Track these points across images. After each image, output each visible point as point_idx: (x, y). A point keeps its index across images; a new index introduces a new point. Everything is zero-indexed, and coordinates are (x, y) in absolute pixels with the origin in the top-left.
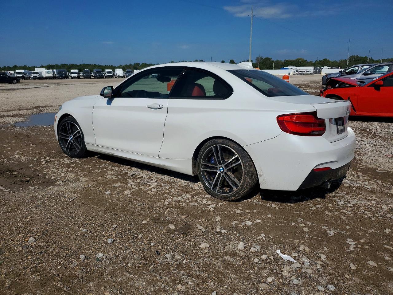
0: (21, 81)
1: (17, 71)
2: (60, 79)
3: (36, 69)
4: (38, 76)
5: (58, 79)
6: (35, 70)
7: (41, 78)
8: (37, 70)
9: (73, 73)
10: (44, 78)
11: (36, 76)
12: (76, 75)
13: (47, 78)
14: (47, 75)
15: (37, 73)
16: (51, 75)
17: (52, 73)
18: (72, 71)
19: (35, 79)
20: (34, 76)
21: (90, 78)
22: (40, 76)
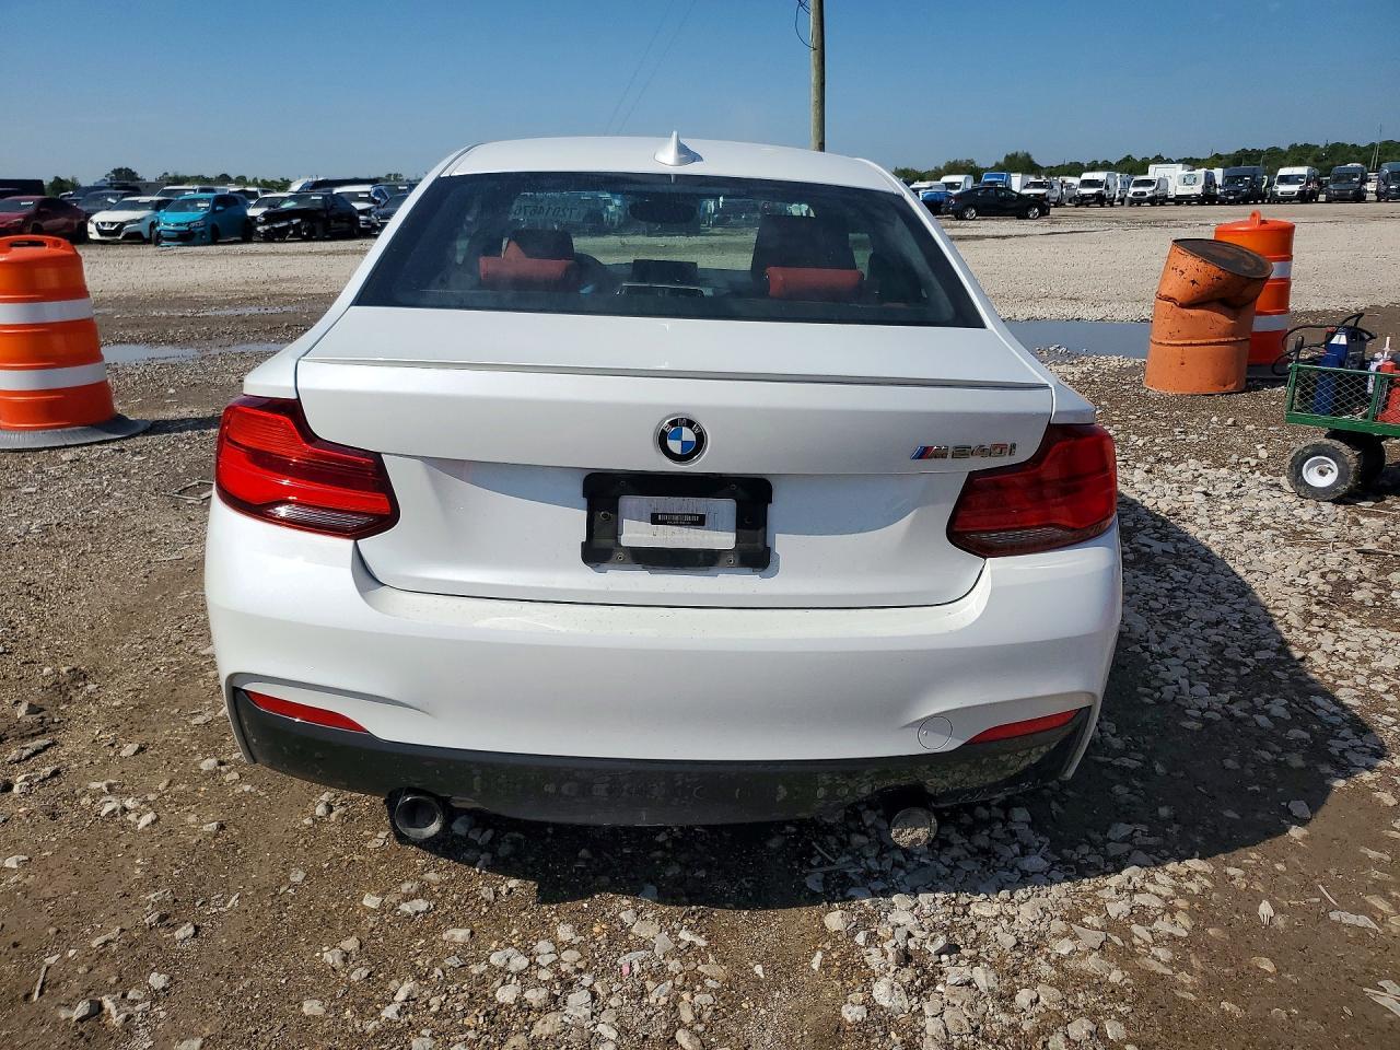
0: (1054, 211)
1: (1087, 176)
2: (1231, 203)
3: (1152, 168)
4: (1148, 195)
5: (1222, 203)
6: (1146, 173)
7: (1160, 200)
8: (1154, 172)
9: (1285, 180)
10: (1171, 200)
11: (1144, 194)
12: (1295, 188)
13: (1180, 200)
14: (1183, 191)
15: (1149, 183)
16: (1198, 189)
17: (1203, 183)
18: (1283, 172)
19: (1139, 205)
20: (1135, 194)
21: (1359, 197)
22: (1158, 192)
